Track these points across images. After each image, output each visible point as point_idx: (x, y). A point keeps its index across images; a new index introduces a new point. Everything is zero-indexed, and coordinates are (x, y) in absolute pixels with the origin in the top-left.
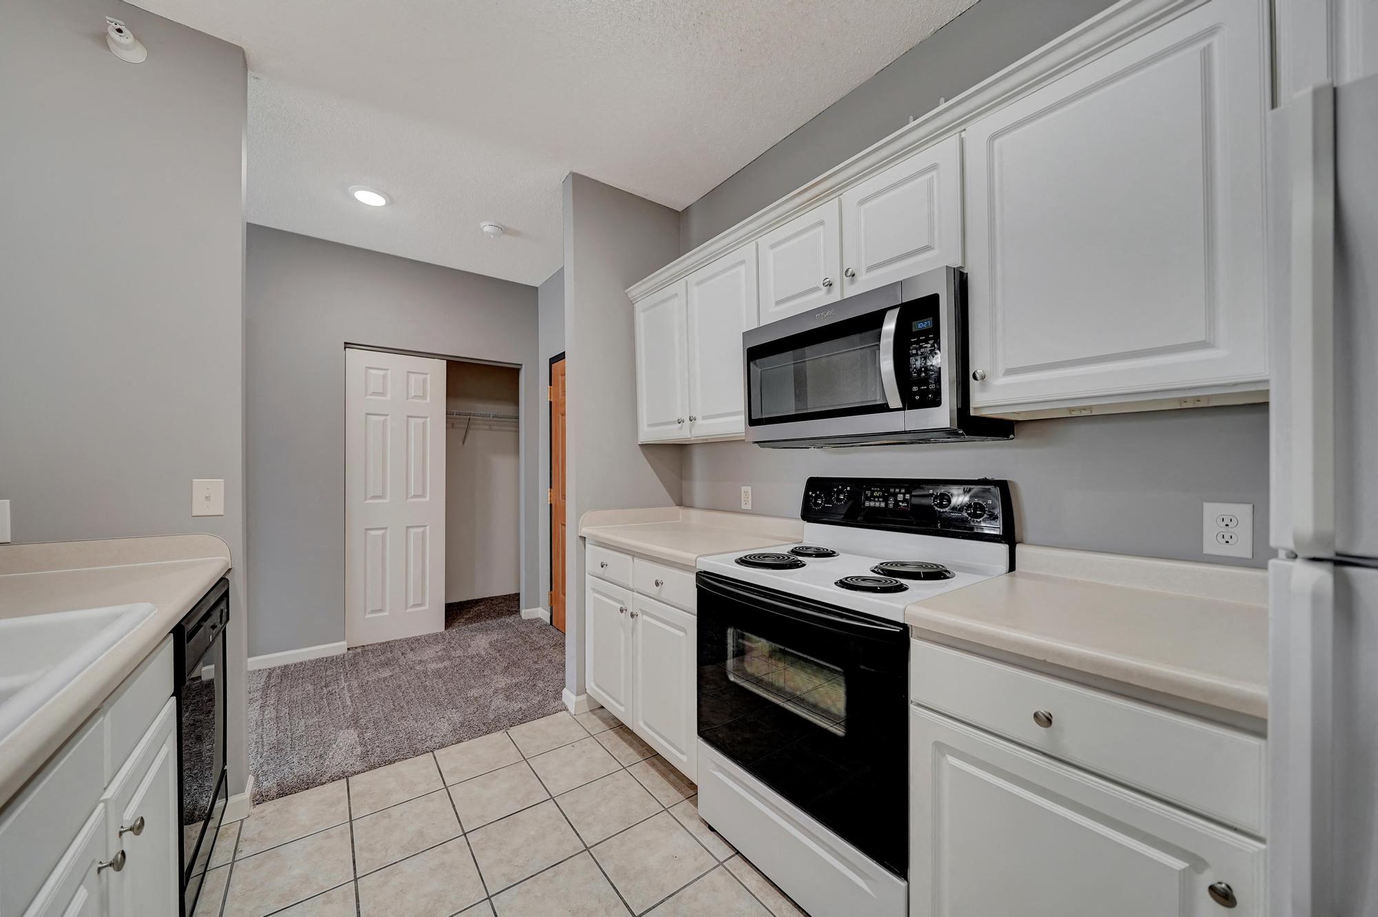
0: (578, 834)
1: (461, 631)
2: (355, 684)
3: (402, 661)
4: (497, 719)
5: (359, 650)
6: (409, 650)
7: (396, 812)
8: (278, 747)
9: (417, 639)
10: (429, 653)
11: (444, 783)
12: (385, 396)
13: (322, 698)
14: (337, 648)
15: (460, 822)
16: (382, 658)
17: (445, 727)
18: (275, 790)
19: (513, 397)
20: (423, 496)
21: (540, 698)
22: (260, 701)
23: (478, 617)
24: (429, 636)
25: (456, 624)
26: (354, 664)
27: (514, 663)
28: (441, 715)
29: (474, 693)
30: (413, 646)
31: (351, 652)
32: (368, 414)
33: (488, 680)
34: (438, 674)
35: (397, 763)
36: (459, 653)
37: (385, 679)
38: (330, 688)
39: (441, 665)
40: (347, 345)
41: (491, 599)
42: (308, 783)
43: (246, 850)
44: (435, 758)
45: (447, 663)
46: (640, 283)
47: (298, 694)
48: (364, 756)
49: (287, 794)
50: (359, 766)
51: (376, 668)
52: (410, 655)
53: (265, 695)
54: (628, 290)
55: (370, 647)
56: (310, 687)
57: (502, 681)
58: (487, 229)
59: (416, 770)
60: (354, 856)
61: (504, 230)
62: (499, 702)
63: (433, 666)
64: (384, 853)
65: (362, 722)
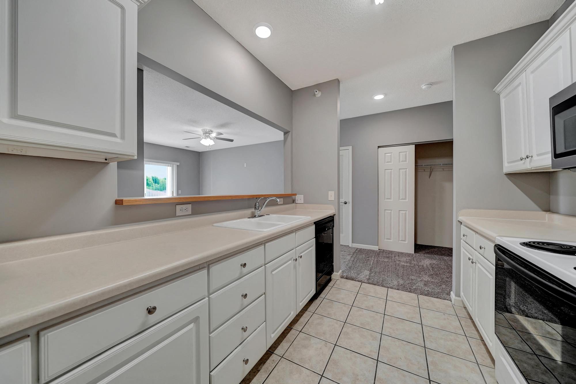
0: (424, 341)
1: (420, 255)
2: (376, 259)
3: (393, 258)
4: (416, 289)
5: (382, 251)
6: (397, 256)
7: (369, 297)
8: (350, 268)
9: (402, 253)
10: (404, 259)
11: (387, 298)
12: (391, 163)
13: (366, 260)
14: (375, 248)
15: (385, 311)
16: (388, 255)
17: (395, 283)
18: (345, 277)
19: (450, 155)
20: (405, 199)
21: (440, 291)
22: (352, 255)
23: (431, 253)
24: (407, 253)
25: (420, 253)
26: (379, 254)
27: (436, 275)
28: (396, 279)
29: (413, 277)
30: (400, 255)
31: (379, 250)
32: (385, 170)
33: (421, 276)
34: (403, 267)
35: (376, 286)
36: (415, 263)
37: (385, 262)
38: (369, 258)
39: (406, 264)
40: (379, 147)
41: (442, 248)
42: (352, 279)
43: (335, 286)
44: (388, 290)
45: (408, 264)
46: (500, 83)
47: (361, 257)
48: (369, 279)
49: (347, 279)
50: (366, 281)
51: (384, 257)
52: (397, 257)
53: (353, 254)
54: (495, 88)
55: (386, 251)
56: (364, 256)
57: (426, 278)
58: (424, 87)
59: (381, 291)
60: (354, 301)
61: (431, 84)
62: (421, 285)
63: (403, 263)
64: (361, 305)
65: (372, 271)
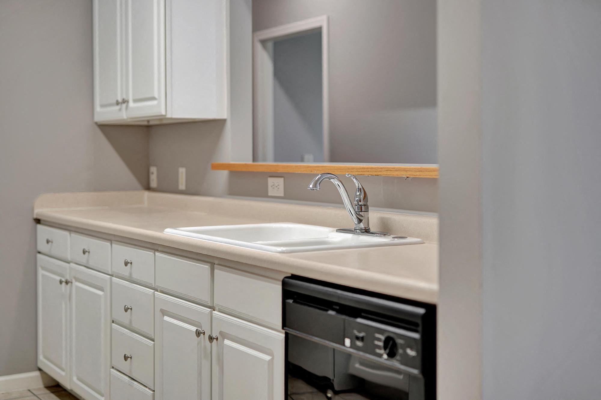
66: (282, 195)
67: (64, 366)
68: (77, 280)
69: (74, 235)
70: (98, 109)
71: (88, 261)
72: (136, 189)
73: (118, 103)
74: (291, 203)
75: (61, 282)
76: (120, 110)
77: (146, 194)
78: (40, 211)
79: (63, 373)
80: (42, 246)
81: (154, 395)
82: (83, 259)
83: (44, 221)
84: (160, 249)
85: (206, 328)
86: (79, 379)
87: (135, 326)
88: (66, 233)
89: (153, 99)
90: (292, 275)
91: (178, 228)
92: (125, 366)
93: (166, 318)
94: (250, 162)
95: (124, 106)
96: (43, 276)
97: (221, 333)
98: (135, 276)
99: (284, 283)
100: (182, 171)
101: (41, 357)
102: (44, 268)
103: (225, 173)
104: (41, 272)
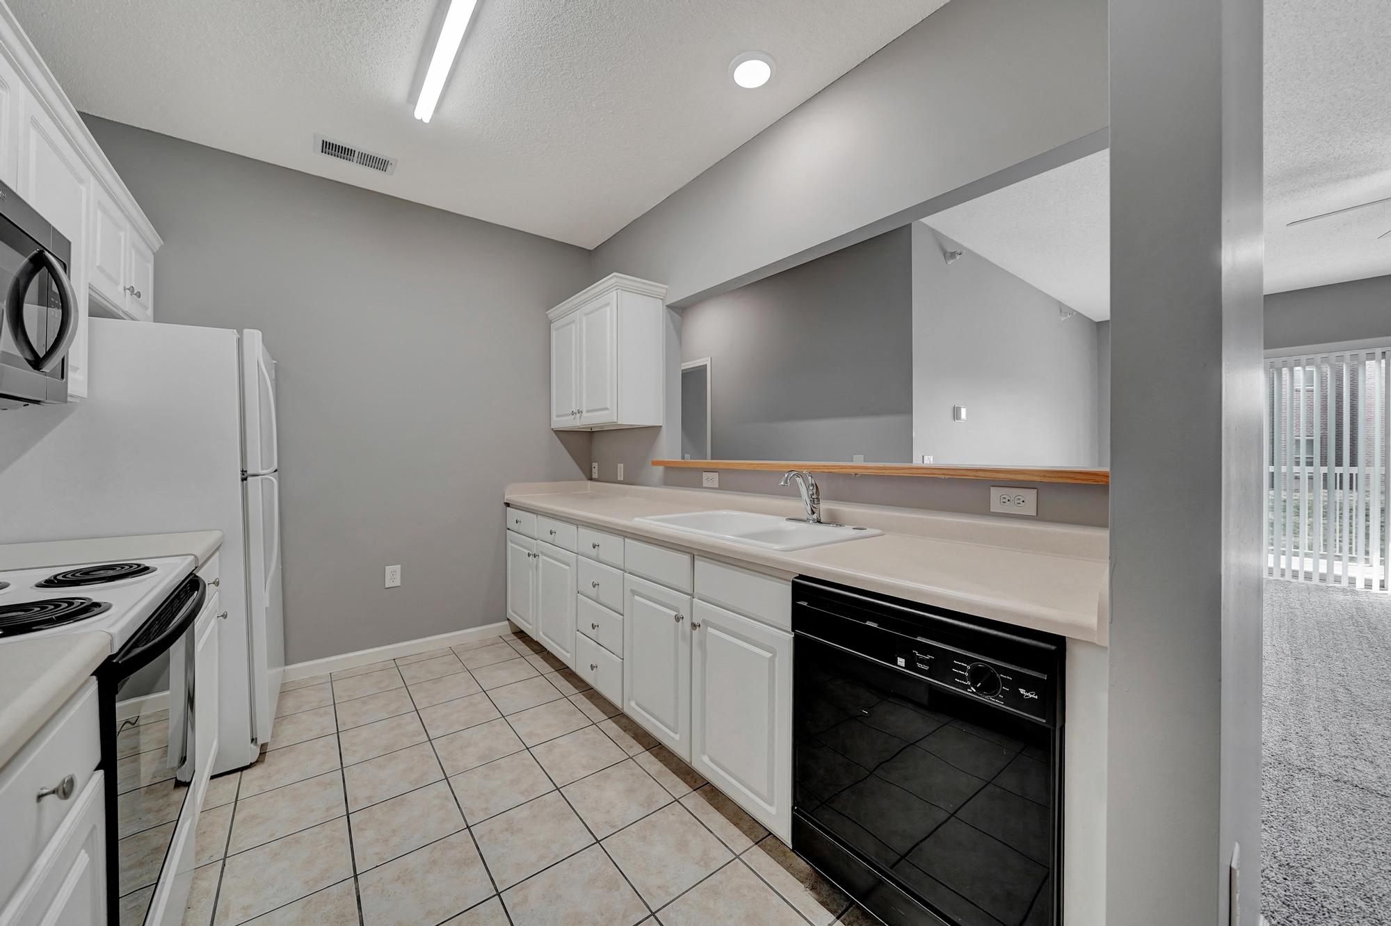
66: (717, 487)
67: (531, 621)
68: (543, 554)
69: (539, 517)
70: (554, 418)
71: (554, 539)
72: (581, 480)
73: (573, 413)
74: (739, 495)
75: (529, 555)
76: (575, 418)
77: (589, 482)
78: (509, 497)
79: (530, 627)
80: (511, 524)
81: (623, 662)
82: (550, 538)
83: (512, 505)
84: (628, 536)
85: (685, 612)
86: (544, 633)
87: (602, 599)
88: (535, 516)
89: (607, 409)
90: (800, 575)
91: (648, 518)
92: (592, 633)
93: (637, 598)
94: (680, 460)
95: (578, 415)
96: (512, 547)
97: (704, 621)
98: (602, 557)
99: (795, 585)
100: (621, 466)
101: (510, 611)
102: (512, 542)
103: (661, 468)
104: (510, 544)
